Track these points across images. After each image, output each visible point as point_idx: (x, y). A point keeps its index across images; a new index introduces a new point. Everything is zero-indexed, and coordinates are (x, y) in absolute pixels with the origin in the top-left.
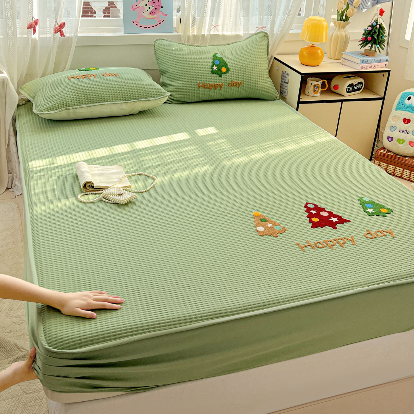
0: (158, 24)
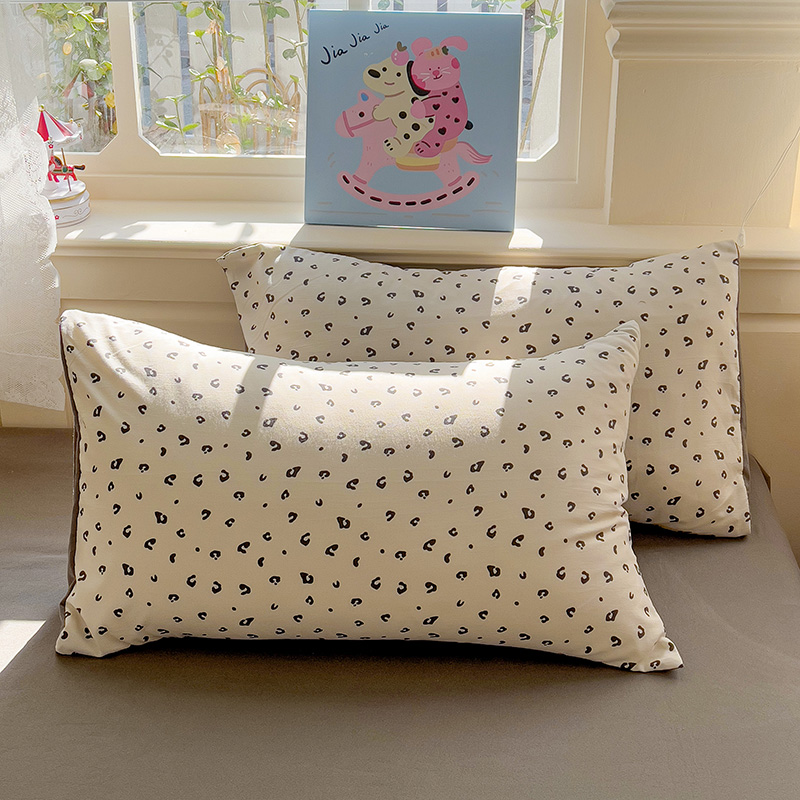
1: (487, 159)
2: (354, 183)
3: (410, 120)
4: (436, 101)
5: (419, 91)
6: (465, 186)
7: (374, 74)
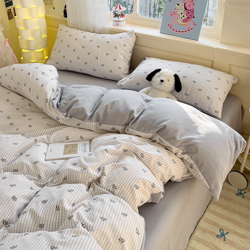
1: (196, 25)
2: (170, 26)
3: (183, 15)
4: (188, 11)
5: (186, 9)
6: (190, 30)
7: (178, 4)
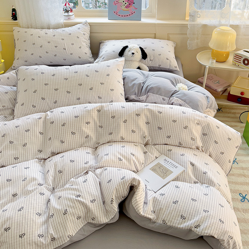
0: (131, 15)
2: (116, 13)
6: (133, 13)
